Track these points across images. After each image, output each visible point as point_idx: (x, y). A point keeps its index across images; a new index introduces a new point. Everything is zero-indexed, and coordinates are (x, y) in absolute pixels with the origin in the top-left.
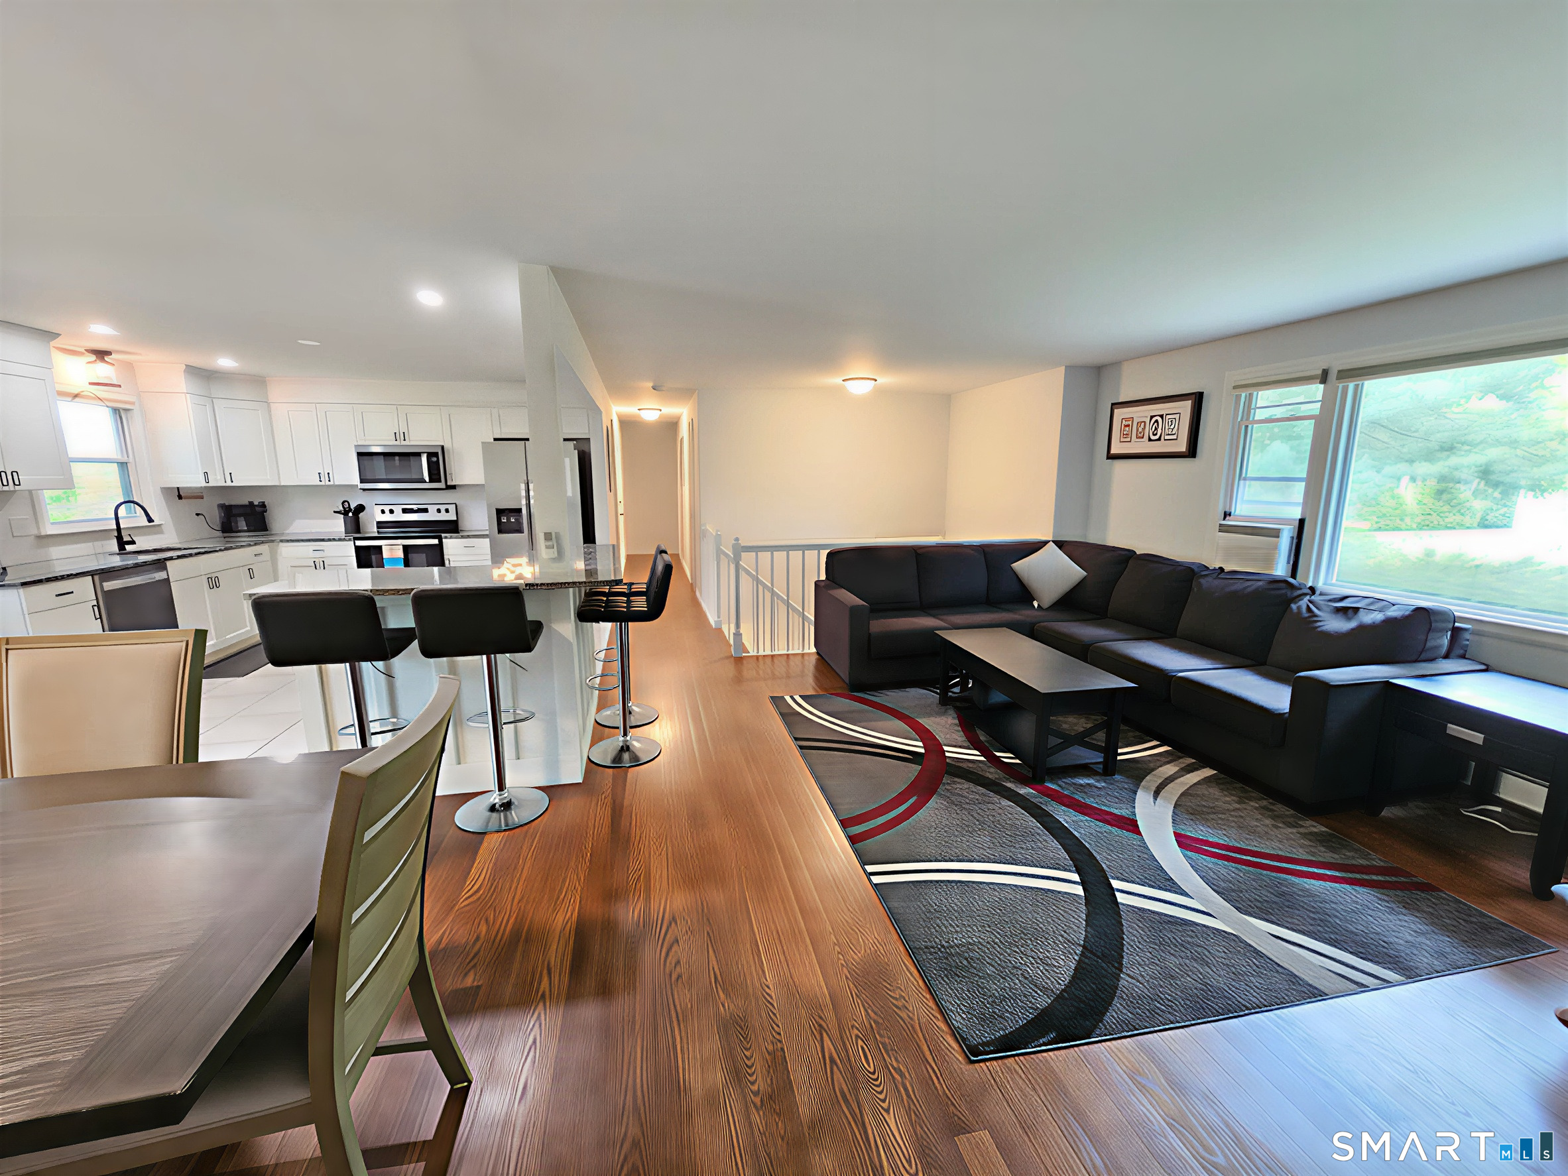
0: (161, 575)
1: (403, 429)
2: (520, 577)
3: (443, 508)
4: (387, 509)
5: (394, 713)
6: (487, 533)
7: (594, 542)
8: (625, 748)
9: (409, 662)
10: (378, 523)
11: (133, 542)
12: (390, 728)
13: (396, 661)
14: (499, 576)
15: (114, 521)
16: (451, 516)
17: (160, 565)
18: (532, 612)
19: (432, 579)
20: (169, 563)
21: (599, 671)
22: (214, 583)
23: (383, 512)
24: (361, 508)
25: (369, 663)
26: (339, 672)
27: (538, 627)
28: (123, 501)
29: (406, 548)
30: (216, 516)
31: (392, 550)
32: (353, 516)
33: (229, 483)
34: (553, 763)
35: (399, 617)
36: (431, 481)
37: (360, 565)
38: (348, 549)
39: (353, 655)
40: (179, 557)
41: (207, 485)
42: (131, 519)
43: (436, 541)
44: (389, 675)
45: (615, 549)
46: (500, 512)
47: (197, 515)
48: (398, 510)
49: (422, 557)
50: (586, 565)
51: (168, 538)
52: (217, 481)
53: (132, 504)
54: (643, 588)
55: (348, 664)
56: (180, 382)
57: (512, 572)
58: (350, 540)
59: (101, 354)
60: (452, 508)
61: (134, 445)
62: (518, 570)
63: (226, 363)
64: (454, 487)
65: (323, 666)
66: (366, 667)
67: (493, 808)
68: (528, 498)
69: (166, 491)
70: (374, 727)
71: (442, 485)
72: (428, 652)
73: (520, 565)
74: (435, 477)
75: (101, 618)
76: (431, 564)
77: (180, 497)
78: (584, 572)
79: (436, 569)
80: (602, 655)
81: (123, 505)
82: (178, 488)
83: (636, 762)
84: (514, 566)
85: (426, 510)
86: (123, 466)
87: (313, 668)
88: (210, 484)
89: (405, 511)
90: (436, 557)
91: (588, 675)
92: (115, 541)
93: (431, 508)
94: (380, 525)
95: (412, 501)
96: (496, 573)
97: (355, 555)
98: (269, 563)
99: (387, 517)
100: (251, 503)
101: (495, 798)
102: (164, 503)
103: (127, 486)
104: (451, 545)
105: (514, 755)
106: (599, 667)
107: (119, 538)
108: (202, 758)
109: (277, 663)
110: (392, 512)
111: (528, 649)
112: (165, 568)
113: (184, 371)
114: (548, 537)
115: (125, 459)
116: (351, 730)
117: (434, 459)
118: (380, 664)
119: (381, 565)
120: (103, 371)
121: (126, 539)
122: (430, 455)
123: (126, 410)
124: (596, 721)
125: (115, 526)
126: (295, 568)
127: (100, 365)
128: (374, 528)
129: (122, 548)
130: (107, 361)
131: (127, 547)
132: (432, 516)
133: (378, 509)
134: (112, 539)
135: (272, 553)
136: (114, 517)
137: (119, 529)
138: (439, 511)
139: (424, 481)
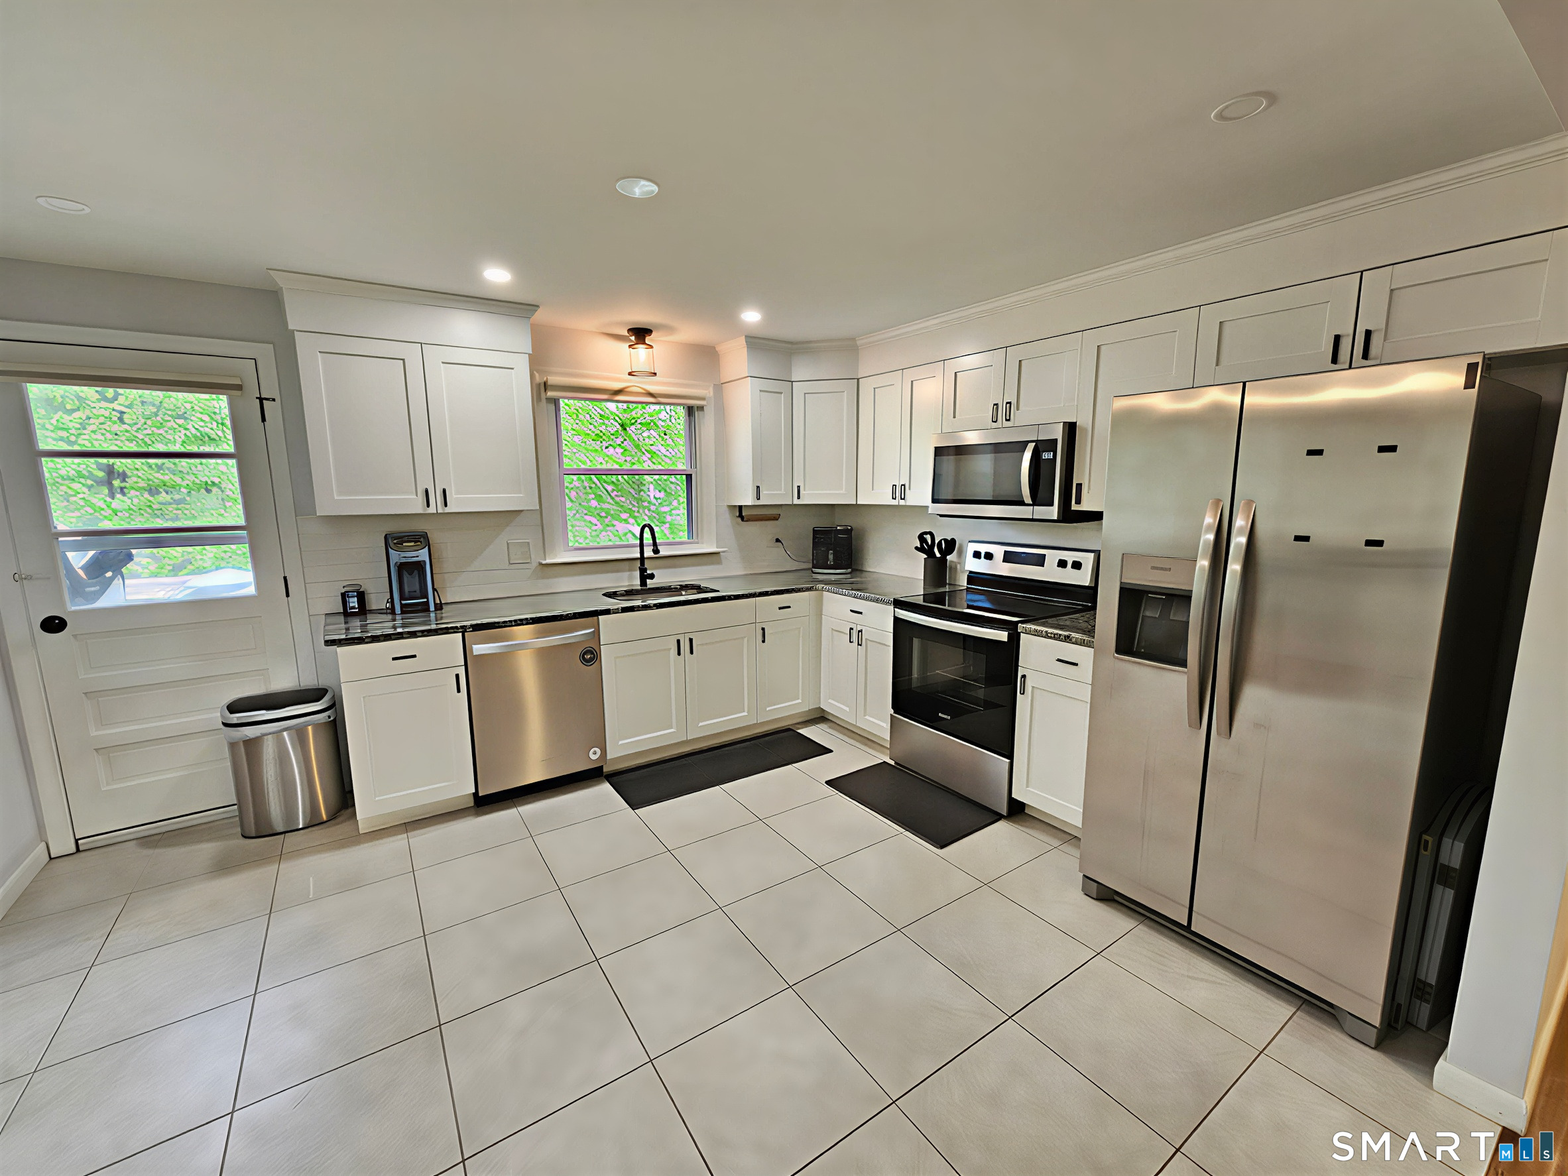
1: (1010, 397)
3: (1069, 559)
4: (983, 549)
10: (970, 574)
11: (652, 576)
15: (639, 549)
16: (1083, 578)
23: (977, 556)
32: (940, 555)
33: (794, 503)
36: (1035, 502)
38: (887, 619)
47: (776, 540)
48: (998, 551)
52: (779, 499)
56: (743, 363)
59: (641, 334)
60: (1088, 560)
61: (702, 451)
64: (1089, 516)
69: (732, 507)
71: (1053, 512)
77: (742, 518)
82: (740, 507)
85: (1040, 561)
86: (689, 477)
89: (1008, 558)
92: (637, 573)
93: (1052, 557)
94: (974, 578)
97: (891, 630)
99: (986, 566)
103: (690, 507)
107: (643, 570)
110: (990, 556)
113: (747, 347)
115: (691, 471)
117: (1048, 456)
120: (642, 355)
121: (648, 571)
123: (701, 408)
125: (638, 555)
126: (834, 632)
127: (641, 348)
128: (966, 585)
129: (643, 583)
130: (647, 342)
131: (648, 581)
132: (1049, 573)
133: (972, 548)
134: (635, 570)
135: (816, 604)
136: (640, 543)
137: (642, 559)
138: (1062, 564)
139: (1022, 502)
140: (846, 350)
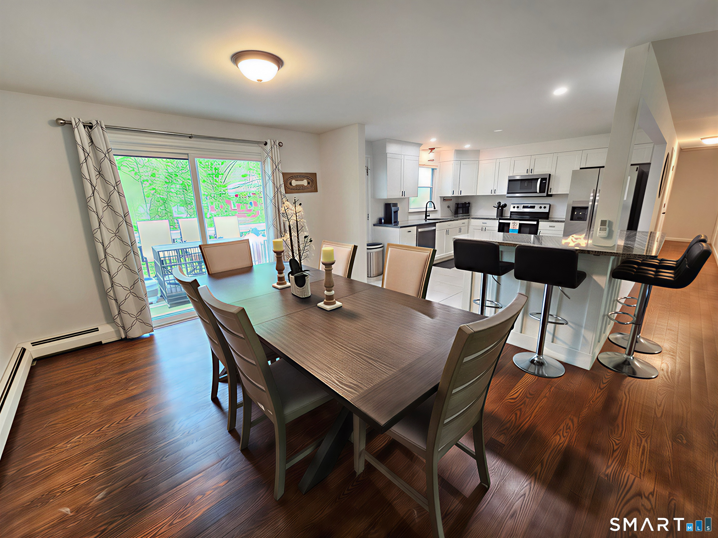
0: (434, 228)
1: (532, 167)
2: (578, 245)
3: (543, 206)
4: (516, 206)
5: (497, 300)
6: (564, 220)
7: (636, 229)
8: (626, 363)
9: (508, 279)
10: (511, 212)
12: (494, 306)
13: (503, 277)
14: (565, 243)
15: (425, 209)
16: (547, 210)
17: (434, 224)
18: (581, 266)
19: (530, 240)
20: (437, 224)
21: (618, 310)
22: (447, 232)
23: (514, 207)
24: (505, 205)
25: (492, 275)
26: (479, 276)
27: (582, 276)
28: (429, 201)
29: (520, 225)
30: (453, 207)
31: (514, 225)
32: (501, 208)
33: (460, 195)
34: (572, 351)
35: (509, 257)
36: (540, 192)
37: (499, 231)
38: (496, 223)
39: (486, 271)
40: (440, 222)
42: (430, 208)
43: (535, 223)
44: (498, 282)
45: (652, 235)
46: (574, 209)
47: (448, 207)
48: (521, 206)
49: (528, 230)
50: (625, 244)
51: (438, 216)
52: (456, 194)
53: (431, 203)
54: (672, 264)
55: (483, 274)
56: (452, 156)
57: (574, 242)
58: (497, 219)
59: (432, 149)
60: (548, 206)
61: (435, 180)
62: (578, 241)
63: (467, 146)
64: (551, 196)
65: (474, 272)
66: (490, 276)
67: (532, 361)
68: (594, 201)
69: (441, 197)
70: (488, 303)
71: (545, 194)
72: (518, 276)
73: (580, 239)
74: (542, 190)
76: (530, 233)
77: (444, 200)
78: (623, 247)
79: (532, 236)
80: (623, 301)
81: (429, 203)
82: (444, 197)
83: (633, 374)
84: (576, 239)
85: (533, 207)
86: (431, 188)
87: (470, 272)
88: (454, 195)
89: (524, 207)
90: (534, 230)
91: (610, 311)
92: (424, 215)
93: (537, 206)
95: (529, 202)
96: (564, 241)
97: (498, 226)
98: (467, 227)
99: (516, 210)
100: (465, 203)
101: (535, 357)
102: (439, 202)
103: (431, 197)
104: (543, 225)
105: (551, 340)
106: (619, 307)
107: (426, 214)
108: (427, 298)
109: (458, 268)
110: (518, 207)
111: (574, 286)
112: (435, 226)
113: (454, 152)
114: (603, 223)
116: (478, 302)
117: (544, 181)
118: (496, 277)
119: (508, 231)
120: (432, 156)
121: (428, 215)
122: (542, 179)
123: (435, 169)
124: (608, 338)
128: (508, 215)
129: (426, 218)
130: (433, 152)
132: (537, 210)
133: (512, 206)
135: (469, 223)
136: (425, 207)
137: (426, 211)
138: (541, 207)
139: (536, 192)
140: (476, 152)
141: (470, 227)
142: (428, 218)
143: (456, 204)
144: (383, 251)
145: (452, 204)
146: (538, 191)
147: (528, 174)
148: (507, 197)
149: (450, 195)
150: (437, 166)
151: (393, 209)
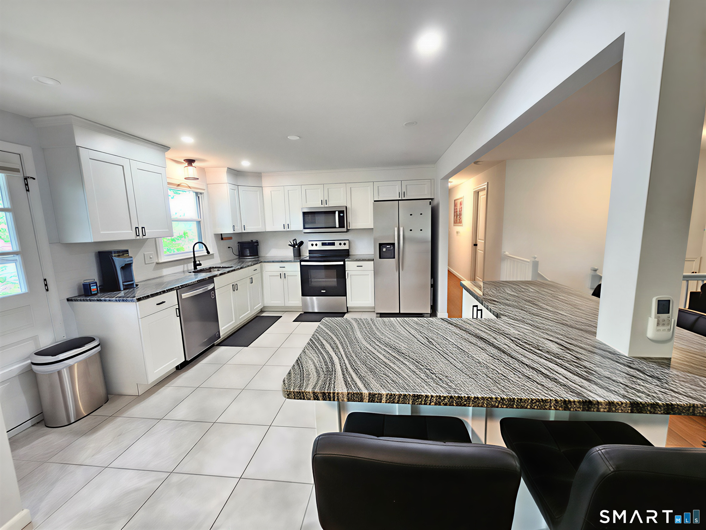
0: (210, 287)
1: (326, 198)
3: (342, 242)
4: (314, 243)
6: (374, 258)
10: (309, 251)
11: (200, 265)
15: (192, 253)
16: (347, 247)
17: (211, 280)
20: (215, 278)
22: (235, 288)
23: (312, 245)
24: (302, 243)
28: (198, 242)
30: (236, 248)
32: (297, 247)
33: (244, 231)
36: (340, 227)
38: (297, 267)
40: (220, 274)
41: (234, 232)
42: (200, 251)
43: (342, 263)
46: (381, 245)
47: (229, 247)
48: (319, 243)
49: (334, 273)
51: (215, 263)
52: (238, 230)
53: (201, 244)
56: (224, 177)
58: (297, 262)
59: (190, 162)
60: (347, 242)
61: (204, 211)
63: (246, 165)
64: (350, 230)
68: (399, 236)
69: (216, 235)
71: (344, 229)
74: (342, 225)
75: (180, 316)
76: (339, 277)
77: (222, 239)
81: (198, 244)
82: (221, 234)
85: (333, 244)
86: (199, 223)
88: (235, 232)
89: (323, 244)
90: (342, 272)
93: (337, 243)
94: (311, 252)
95: (328, 237)
97: (300, 270)
98: (260, 275)
99: (315, 248)
100: (252, 241)
102: (215, 242)
103: (200, 235)
104: (350, 265)
107: (195, 262)
110: (316, 245)
112: (214, 282)
113: (227, 172)
115: (199, 220)
117: (342, 215)
120: (191, 171)
121: (198, 262)
122: (340, 212)
123: (201, 193)
125: (193, 256)
126: (271, 277)
127: (190, 168)
128: (308, 255)
129: (195, 268)
130: (193, 166)
131: (198, 267)
132: (337, 247)
133: (310, 243)
134: (191, 263)
135: (261, 268)
136: (192, 251)
137: (194, 257)
138: (340, 244)
139: (335, 227)
140: (258, 175)
141: (264, 273)
142: (199, 268)
143: (238, 243)
144: (100, 353)
145: (235, 243)
146: (337, 226)
147: (323, 206)
148: (304, 233)
149: (230, 231)
150: (204, 190)
151: (119, 262)
